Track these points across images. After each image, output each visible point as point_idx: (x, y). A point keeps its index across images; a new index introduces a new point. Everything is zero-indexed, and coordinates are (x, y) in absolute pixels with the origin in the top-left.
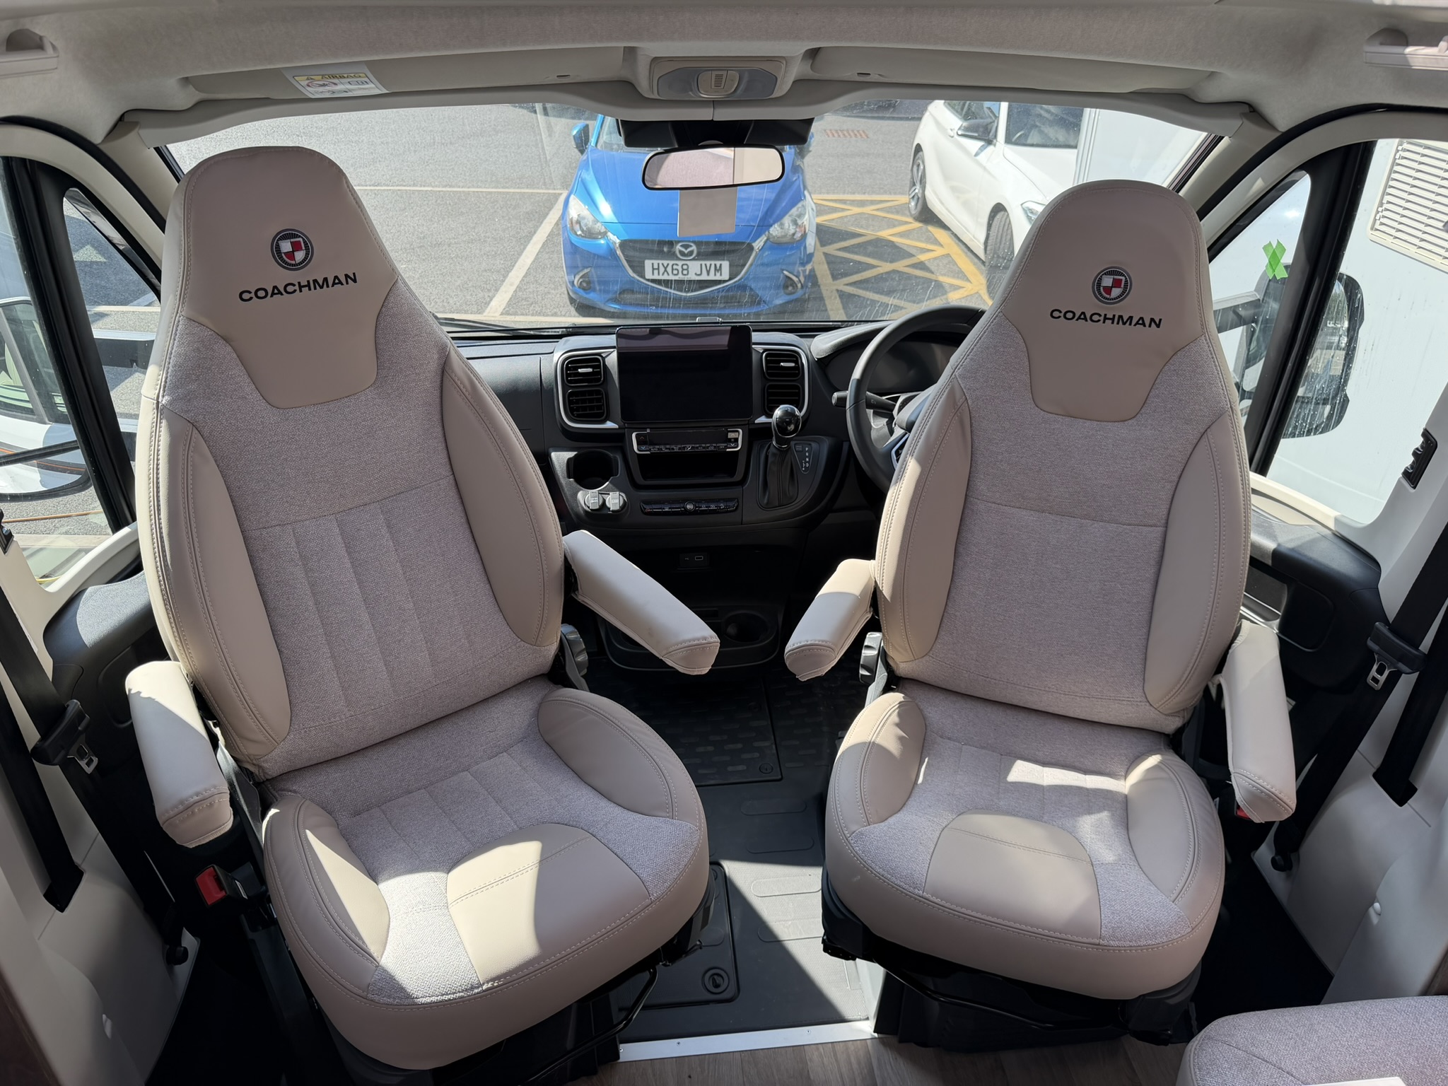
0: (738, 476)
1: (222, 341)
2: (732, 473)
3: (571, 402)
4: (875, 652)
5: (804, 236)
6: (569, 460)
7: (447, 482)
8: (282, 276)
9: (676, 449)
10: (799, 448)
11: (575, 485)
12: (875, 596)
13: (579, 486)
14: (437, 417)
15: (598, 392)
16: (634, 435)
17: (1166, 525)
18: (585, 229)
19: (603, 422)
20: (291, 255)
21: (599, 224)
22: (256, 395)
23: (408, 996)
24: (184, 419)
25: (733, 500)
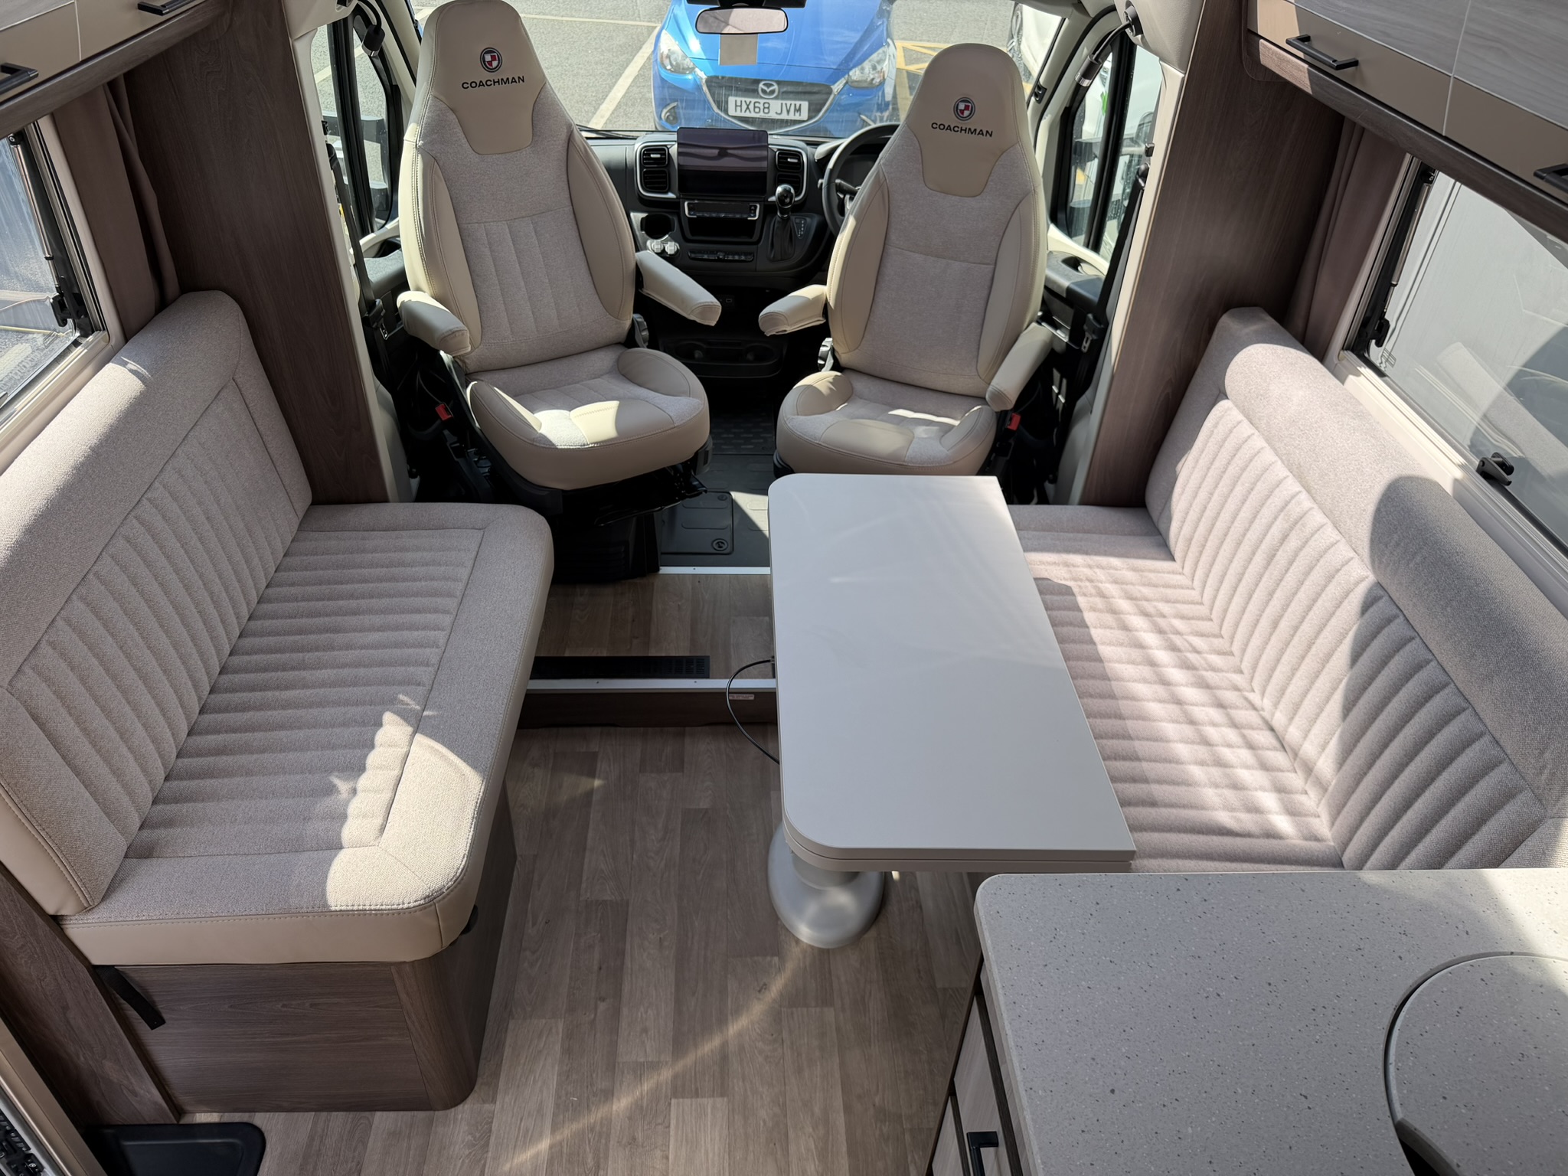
0: (755, 238)
1: (451, 111)
2: (751, 235)
3: (645, 178)
4: (828, 349)
5: (882, 83)
6: (642, 219)
7: (569, 209)
8: (485, 76)
9: (714, 215)
10: (798, 221)
11: (646, 236)
12: (826, 305)
13: (648, 237)
14: (564, 169)
15: (664, 172)
16: (686, 204)
17: (996, 264)
18: (674, 63)
19: (666, 193)
20: (490, 63)
21: (688, 60)
22: (467, 144)
23: (552, 444)
24: (430, 155)
25: (750, 254)
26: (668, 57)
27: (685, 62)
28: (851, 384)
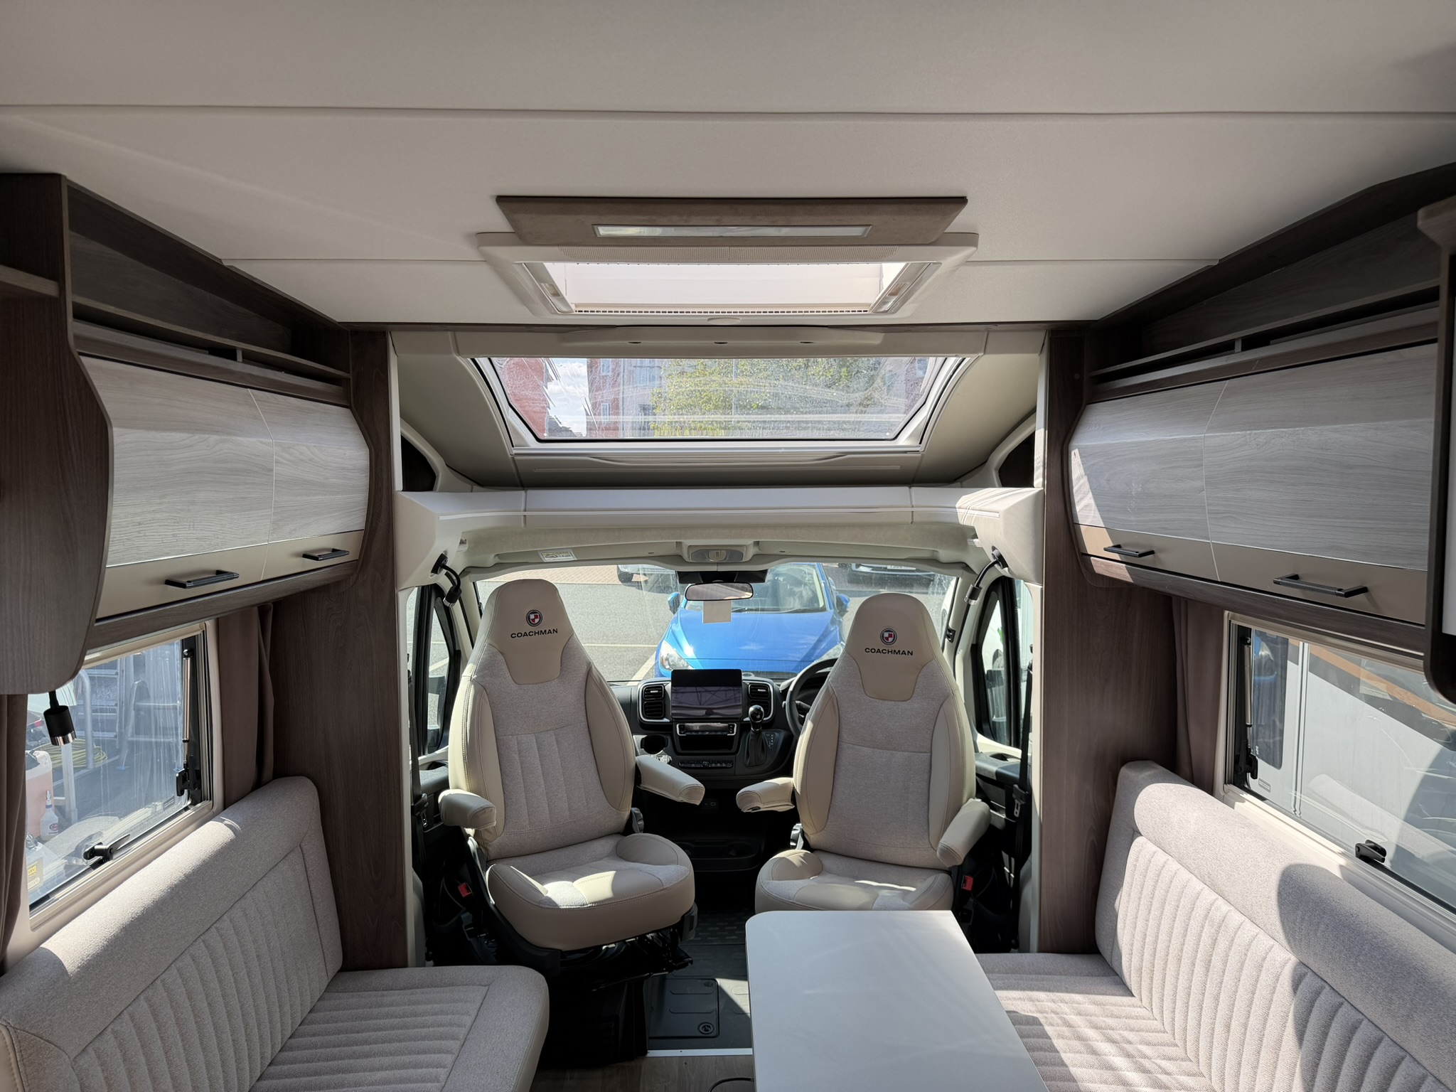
0: (734, 749)
1: (499, 654)
2: (731, 749)
3: (645, 708)
4: (799, 831)
6: (642, 739)
7: (584, 726)
8: (528, 628)
10: (768, 735)
11: (645, 751)
12: (794, 792)
14: (583, 694)
15: (661, 703)
16: (678, 726)
17: (931, 753)
18: (671, 663)
19: (662, 719)
20: (533, 620)
21: (682, 661)
22: (510, 677)
23: (557, 905)
24: (481, 686)
25: (730, 762)
26: (667, 659)
27: (681, 663)
28: (821, 862)
